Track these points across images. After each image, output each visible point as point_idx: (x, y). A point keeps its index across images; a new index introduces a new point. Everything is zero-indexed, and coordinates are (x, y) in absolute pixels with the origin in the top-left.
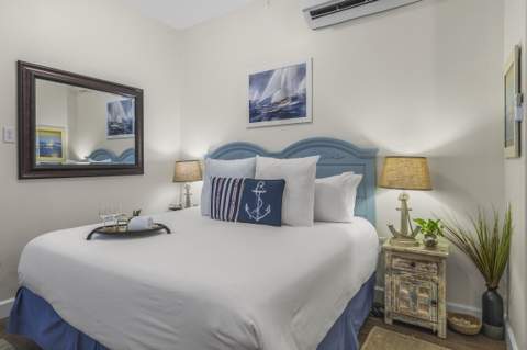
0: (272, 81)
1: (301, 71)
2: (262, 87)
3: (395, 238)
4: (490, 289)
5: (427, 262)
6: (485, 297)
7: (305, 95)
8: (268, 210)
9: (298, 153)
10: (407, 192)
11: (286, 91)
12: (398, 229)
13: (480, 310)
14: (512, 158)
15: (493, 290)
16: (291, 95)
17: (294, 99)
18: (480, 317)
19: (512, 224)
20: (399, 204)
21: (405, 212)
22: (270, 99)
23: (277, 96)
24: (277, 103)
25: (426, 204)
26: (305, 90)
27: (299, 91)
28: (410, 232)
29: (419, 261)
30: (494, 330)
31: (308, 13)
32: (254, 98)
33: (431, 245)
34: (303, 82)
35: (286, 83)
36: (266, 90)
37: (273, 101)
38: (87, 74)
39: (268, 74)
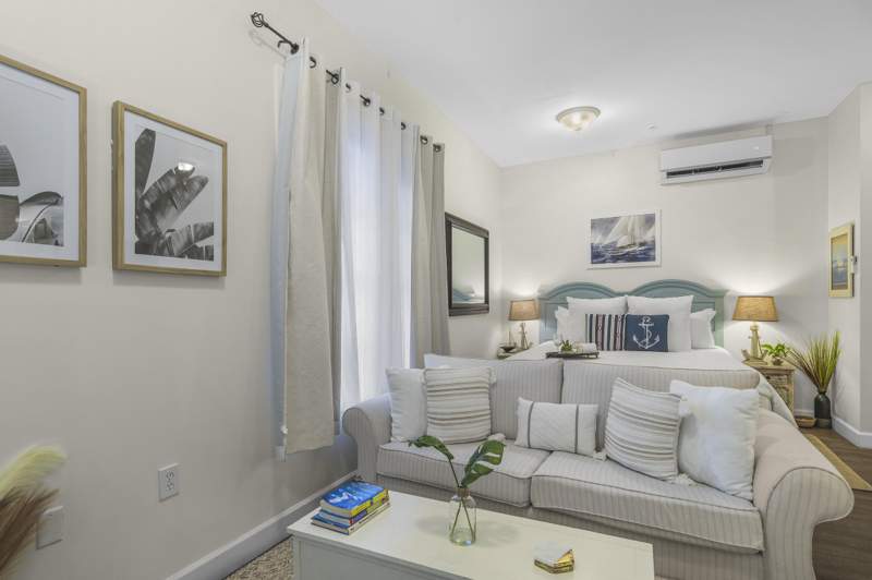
0: (617, 227)
1: (649, 220)
2: (607, 232)
3: (748, 360)
4: (820, 393)
5: (778, 375)
6: (817, 400)
7: (654, 242)
8: (657, 339)
9: (649, 293)
10: (758, 323)
11: (633, 237)
12: (750, 352)
13: (813, 411)
14: (846, 298)
15: (823, 393)
16: (638, 241)
17: (642, 244)
18: (813, 416)
19: (840, 345)
20: (750, 334)
21: (756, 338)
22: (615, 243)
23: (623, 241)
24: (622, 247)
25: (770, 334)
26: (654, 237)
27: (648, 237)
28: (760, 355)
29: (772, 375)
30: (824, 421)
31: (665, 174)
32: (597, 242)
33: (778, 363)
34: (652, 230)
35: (633, 230)
36: (610, 235)
37: (619, 245)
38: (470, 221)
39: (613, 221)
